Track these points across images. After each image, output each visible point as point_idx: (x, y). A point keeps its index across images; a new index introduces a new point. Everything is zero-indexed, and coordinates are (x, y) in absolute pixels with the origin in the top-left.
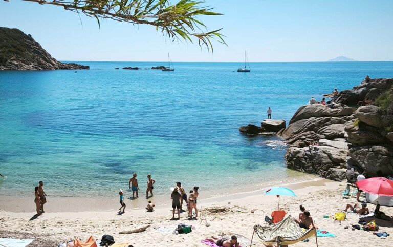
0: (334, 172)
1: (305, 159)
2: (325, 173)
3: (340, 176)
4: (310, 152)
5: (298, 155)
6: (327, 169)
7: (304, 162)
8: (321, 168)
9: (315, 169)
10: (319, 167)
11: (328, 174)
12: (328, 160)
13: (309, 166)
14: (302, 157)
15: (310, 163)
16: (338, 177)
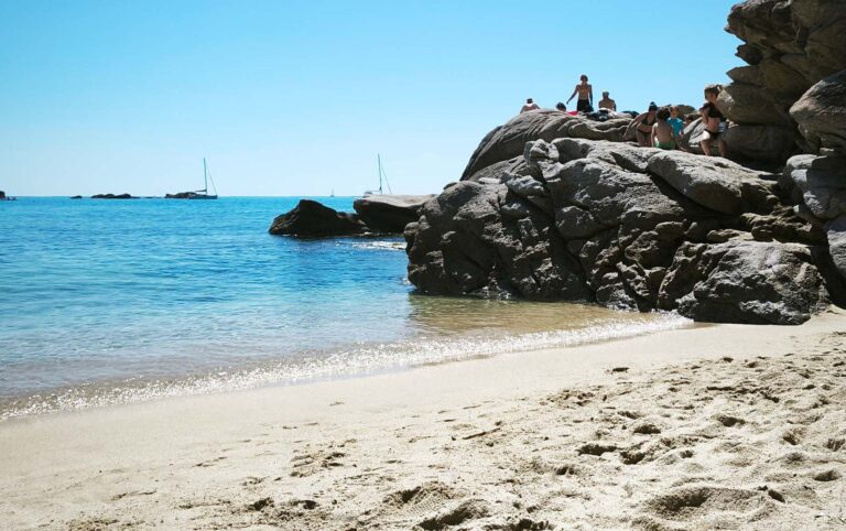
0: (726, 261)
1: (510, 221)
2: (653, 283)
3: (783, 279)
4: (538, 175)
5: (463, 210)
6: (663, 256)
7: (504, 240)
8: (621, 256)
9: (581, 269)
10: (606, 254)
11: (681, 286)
12: (661, 203)
13: (538, 259)
14: (490, 219)
15: (542, 237)
16: (769, 294)
